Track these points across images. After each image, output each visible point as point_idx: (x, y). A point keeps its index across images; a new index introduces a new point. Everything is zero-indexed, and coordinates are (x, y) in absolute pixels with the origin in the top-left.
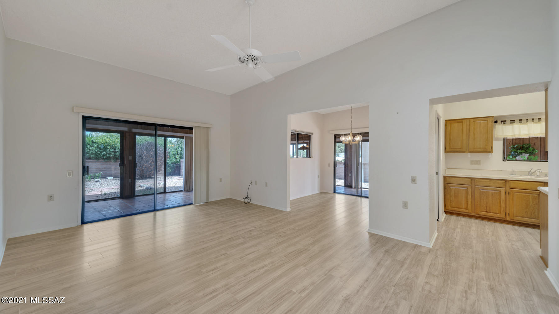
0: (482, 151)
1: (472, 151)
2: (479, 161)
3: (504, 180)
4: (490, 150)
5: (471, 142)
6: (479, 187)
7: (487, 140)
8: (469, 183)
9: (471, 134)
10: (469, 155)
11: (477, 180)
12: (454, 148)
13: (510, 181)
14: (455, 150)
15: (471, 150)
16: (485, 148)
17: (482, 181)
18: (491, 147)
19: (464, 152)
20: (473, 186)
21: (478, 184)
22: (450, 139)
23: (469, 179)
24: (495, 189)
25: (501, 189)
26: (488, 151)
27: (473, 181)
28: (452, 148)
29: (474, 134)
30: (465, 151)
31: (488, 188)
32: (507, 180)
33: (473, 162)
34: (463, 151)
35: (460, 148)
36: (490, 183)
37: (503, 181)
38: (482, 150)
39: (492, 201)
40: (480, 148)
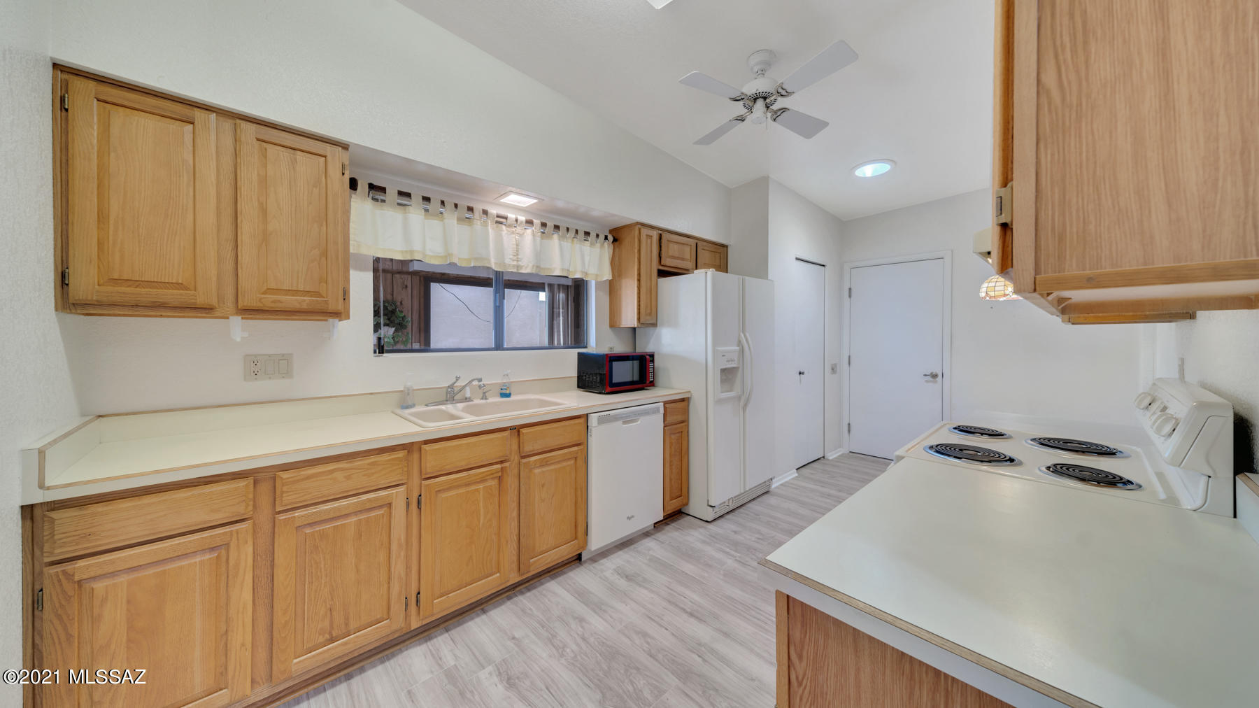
0: (305, 306)
1: (254, 304)
2: (286, 359)
3: (403, 447)
4: (340, 307)
5: (247, 255)
6: (297, 514)
7: (325, 254)
8: (241, 510)
9: (248, 208)
10: (237, 328)
11: (285, 475)
12: (137, 283)
13: (424, 447)
14: (143, 291)
15: (247, 301)
16: (317, 294)
17: (308, 477)
18: (341, 293)
19: (206, 310)
20: (264, 515)
21: (288, 499)
22: (102, 217)
23: (241, 484)
24: (369, 500)
25: (394, 491)
26: (331, 308)
27: (265, 488)
28: (115, 281)
29: (264, 211)
30: (214, 302)
31: (339, 509)
32: (412, 444)
33: (256, 367)
34: (201, 300)
35: (179, 286)
36: (348, 478)
37: (401, 454)
38: (305, 302)
39: (358, 571)
40: (295, 292)
